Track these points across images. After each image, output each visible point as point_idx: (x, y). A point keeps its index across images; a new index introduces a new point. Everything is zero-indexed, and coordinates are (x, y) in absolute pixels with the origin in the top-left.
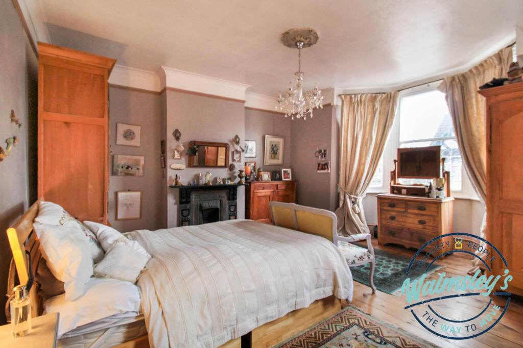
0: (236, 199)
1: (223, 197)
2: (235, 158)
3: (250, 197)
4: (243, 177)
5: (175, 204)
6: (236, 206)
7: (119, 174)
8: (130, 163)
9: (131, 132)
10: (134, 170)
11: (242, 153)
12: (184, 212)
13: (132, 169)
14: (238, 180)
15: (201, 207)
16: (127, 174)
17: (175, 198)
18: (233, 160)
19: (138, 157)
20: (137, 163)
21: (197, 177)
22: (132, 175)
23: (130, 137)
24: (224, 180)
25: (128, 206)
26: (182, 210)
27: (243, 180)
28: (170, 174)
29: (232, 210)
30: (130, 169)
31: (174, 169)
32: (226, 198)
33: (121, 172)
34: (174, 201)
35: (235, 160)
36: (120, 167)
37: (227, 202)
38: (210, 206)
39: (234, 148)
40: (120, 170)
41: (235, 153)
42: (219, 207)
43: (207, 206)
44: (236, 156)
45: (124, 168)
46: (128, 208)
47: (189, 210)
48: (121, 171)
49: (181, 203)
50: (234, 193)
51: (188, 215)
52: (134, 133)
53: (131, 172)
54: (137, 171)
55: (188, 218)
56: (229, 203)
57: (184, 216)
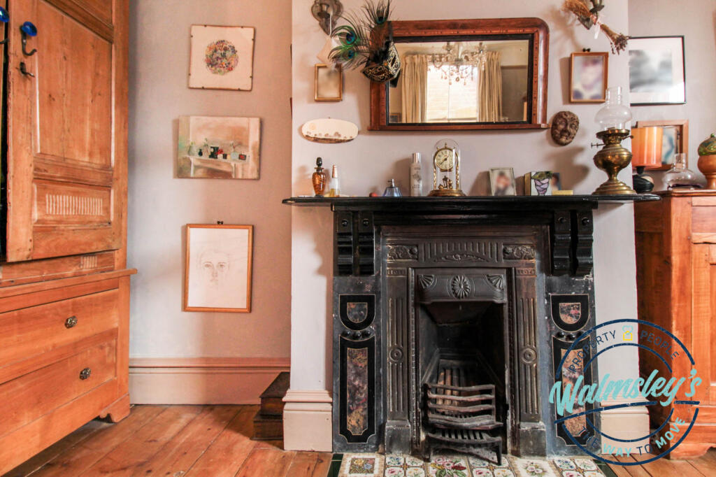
0: (588, 268)
1: (522, 257)
2: (577, 86)
3: (667, 262)
4: (623, 165)
5: (321, 271)
6: (586, 303)
7: (192, 174)
8: (220, 140)
9: (226, 49)
10: (230, 163)
11: (613, 60)
12: (351, 306)
13: (225, 157)
14: (596, 179)
15: (420, 292)
16: (213, 174)
17: (319, 250)
18: (570, 95)
19: (242, 122)
20: (239, 139)
21: (405, 169)
22: (226, 175)
23: (225, 61)
24: (522, 183)
25: (216, 269)
26: (345, 300)
27: (625, 177)
28: (303, 157)
29: (569, 320)
30: (220, 156)
31: (316, 140)
32: (536, 262)
33: (197, 167)
34: (315, 261)
35: (578, 94)
36: (196, 151)
37: (540, 280)
38: (460, 291)
39: (575, 44)
40: (195, 160)
41: (577, 61)
42: (501, 298)
43: (448, 290)
44: (586, 77)
45: (205, 157)
46: (215, 275)
47: (370, 300)
48: (198, 163)
49: (342, 270)
50: (575, 241)
51: (368, 322)
52: (234, 51)
53: (224, 168)
54: (240, 164)
55: (365, 335)
56: (549, 287)
57: (353, 326)
